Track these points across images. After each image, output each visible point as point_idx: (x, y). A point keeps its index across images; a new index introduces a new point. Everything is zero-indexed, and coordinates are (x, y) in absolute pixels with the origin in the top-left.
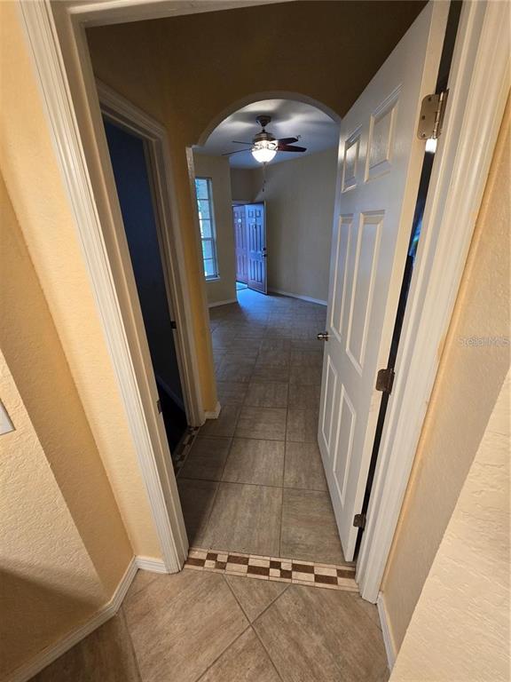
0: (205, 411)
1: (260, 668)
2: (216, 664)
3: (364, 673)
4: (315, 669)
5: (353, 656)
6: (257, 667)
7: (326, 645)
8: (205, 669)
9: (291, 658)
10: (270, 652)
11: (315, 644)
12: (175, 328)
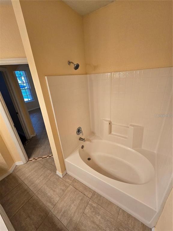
0: (31, 135)
12: (18, 114)
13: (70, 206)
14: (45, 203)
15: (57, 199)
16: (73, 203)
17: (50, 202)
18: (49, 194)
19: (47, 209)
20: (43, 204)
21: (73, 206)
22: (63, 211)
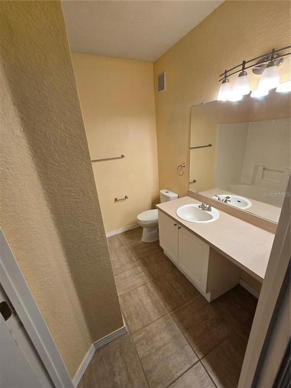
1: (151, 372)
2: (173, 380)
3: (104, 358)
4: (124, 365)
5: (104, 366)
6: (152, 372)
7: (114, 375)
8: (180, 379)
9: (134, 373)
10: (144, 379)
11: (120, 377)
13: (130, 276)
14: (155, 293)
15: (141, 289)
16: (125, 277)
17: (149, 290)
18: (149, 301)
19: (154, 286)
20: (158, 293)
21: (127, 275)
22: (138, 276)
